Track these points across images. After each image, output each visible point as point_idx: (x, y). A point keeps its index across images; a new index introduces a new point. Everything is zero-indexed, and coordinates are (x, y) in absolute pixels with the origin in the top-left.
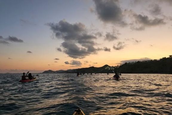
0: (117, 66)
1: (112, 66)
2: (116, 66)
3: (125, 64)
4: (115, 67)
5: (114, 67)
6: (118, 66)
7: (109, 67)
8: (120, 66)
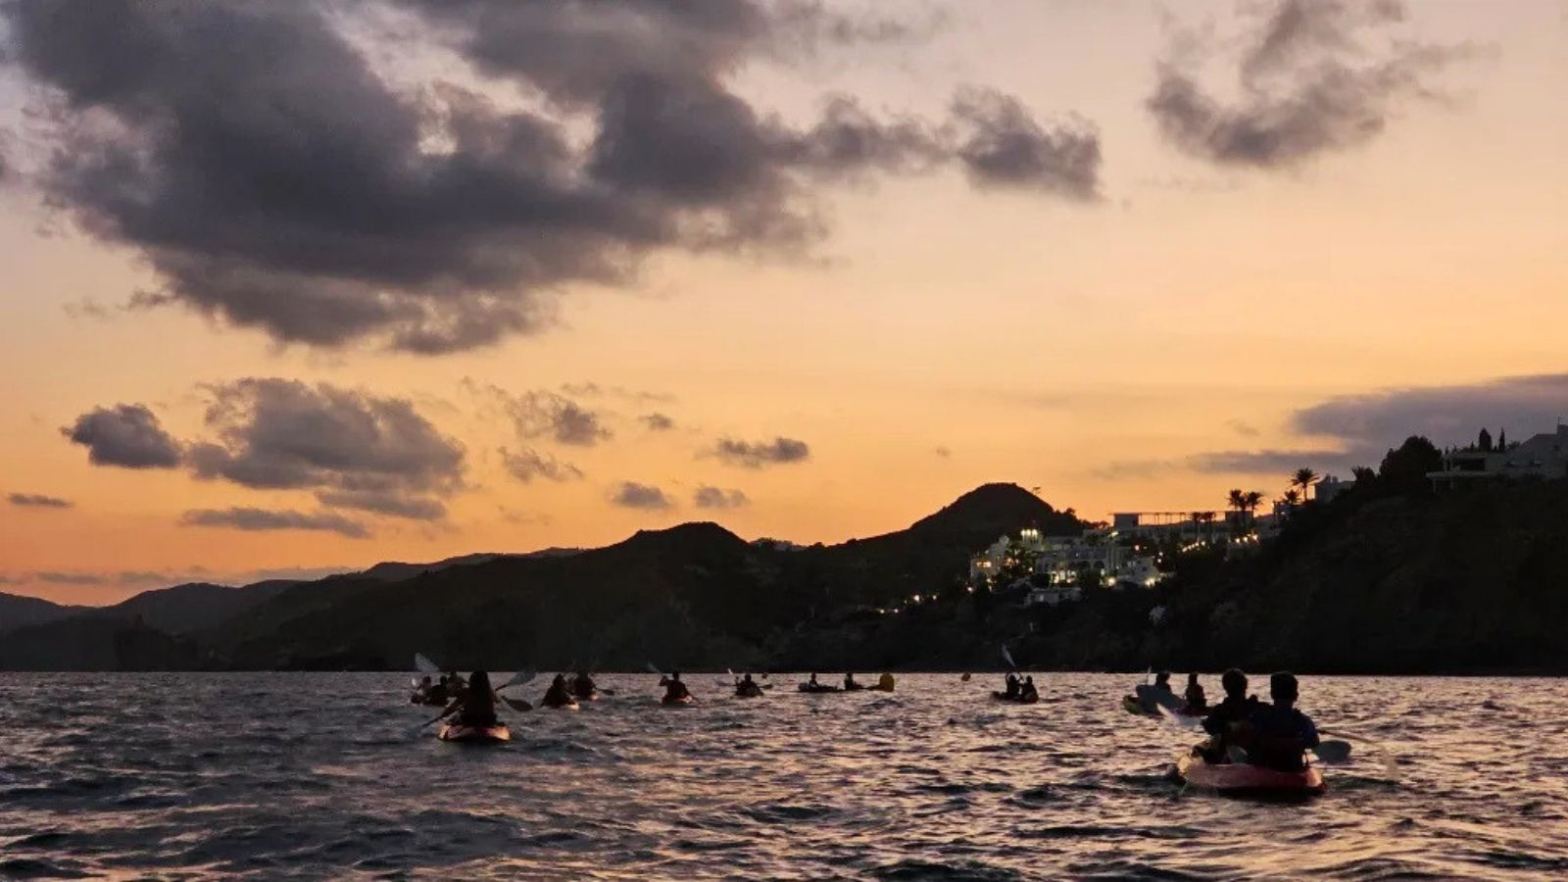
0: (1221, 508)
1: (1126, 521)
2: (1201, 523)
3: (1393, 459)
4: (1171, 535)
5: (1162, 541)
6: (1239, 522)
7: (1064, 525)
8: (1290, 510)
